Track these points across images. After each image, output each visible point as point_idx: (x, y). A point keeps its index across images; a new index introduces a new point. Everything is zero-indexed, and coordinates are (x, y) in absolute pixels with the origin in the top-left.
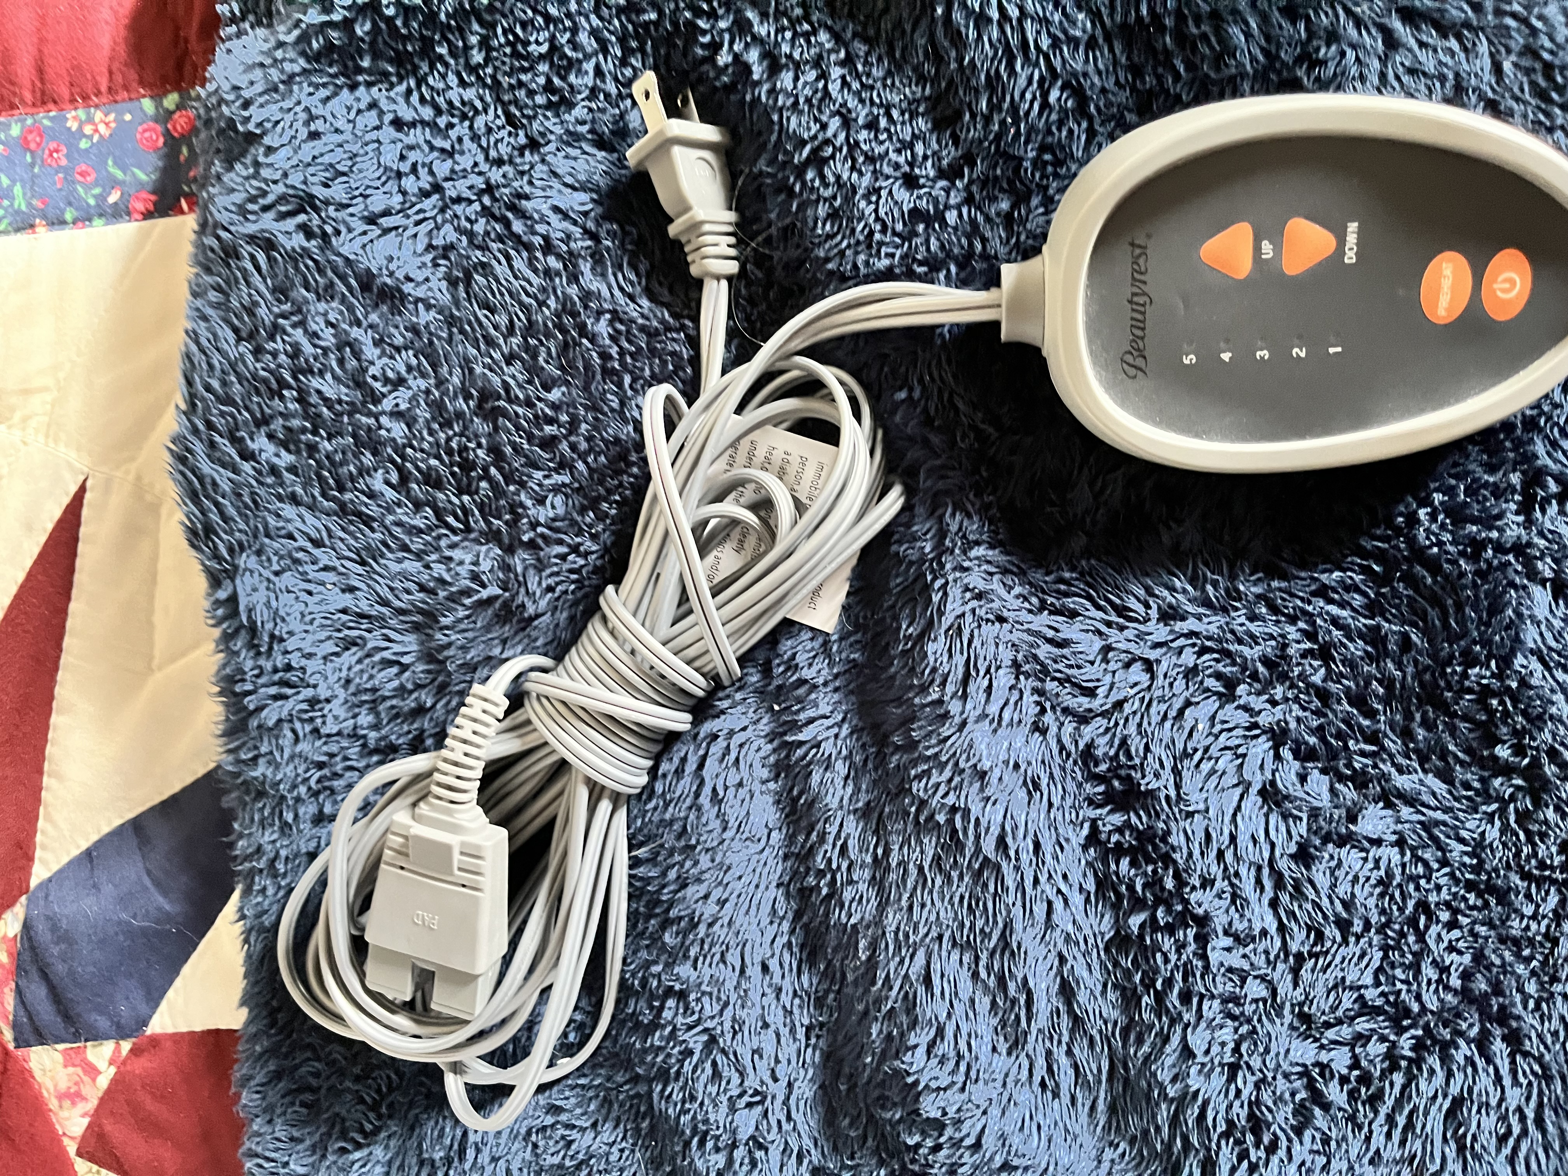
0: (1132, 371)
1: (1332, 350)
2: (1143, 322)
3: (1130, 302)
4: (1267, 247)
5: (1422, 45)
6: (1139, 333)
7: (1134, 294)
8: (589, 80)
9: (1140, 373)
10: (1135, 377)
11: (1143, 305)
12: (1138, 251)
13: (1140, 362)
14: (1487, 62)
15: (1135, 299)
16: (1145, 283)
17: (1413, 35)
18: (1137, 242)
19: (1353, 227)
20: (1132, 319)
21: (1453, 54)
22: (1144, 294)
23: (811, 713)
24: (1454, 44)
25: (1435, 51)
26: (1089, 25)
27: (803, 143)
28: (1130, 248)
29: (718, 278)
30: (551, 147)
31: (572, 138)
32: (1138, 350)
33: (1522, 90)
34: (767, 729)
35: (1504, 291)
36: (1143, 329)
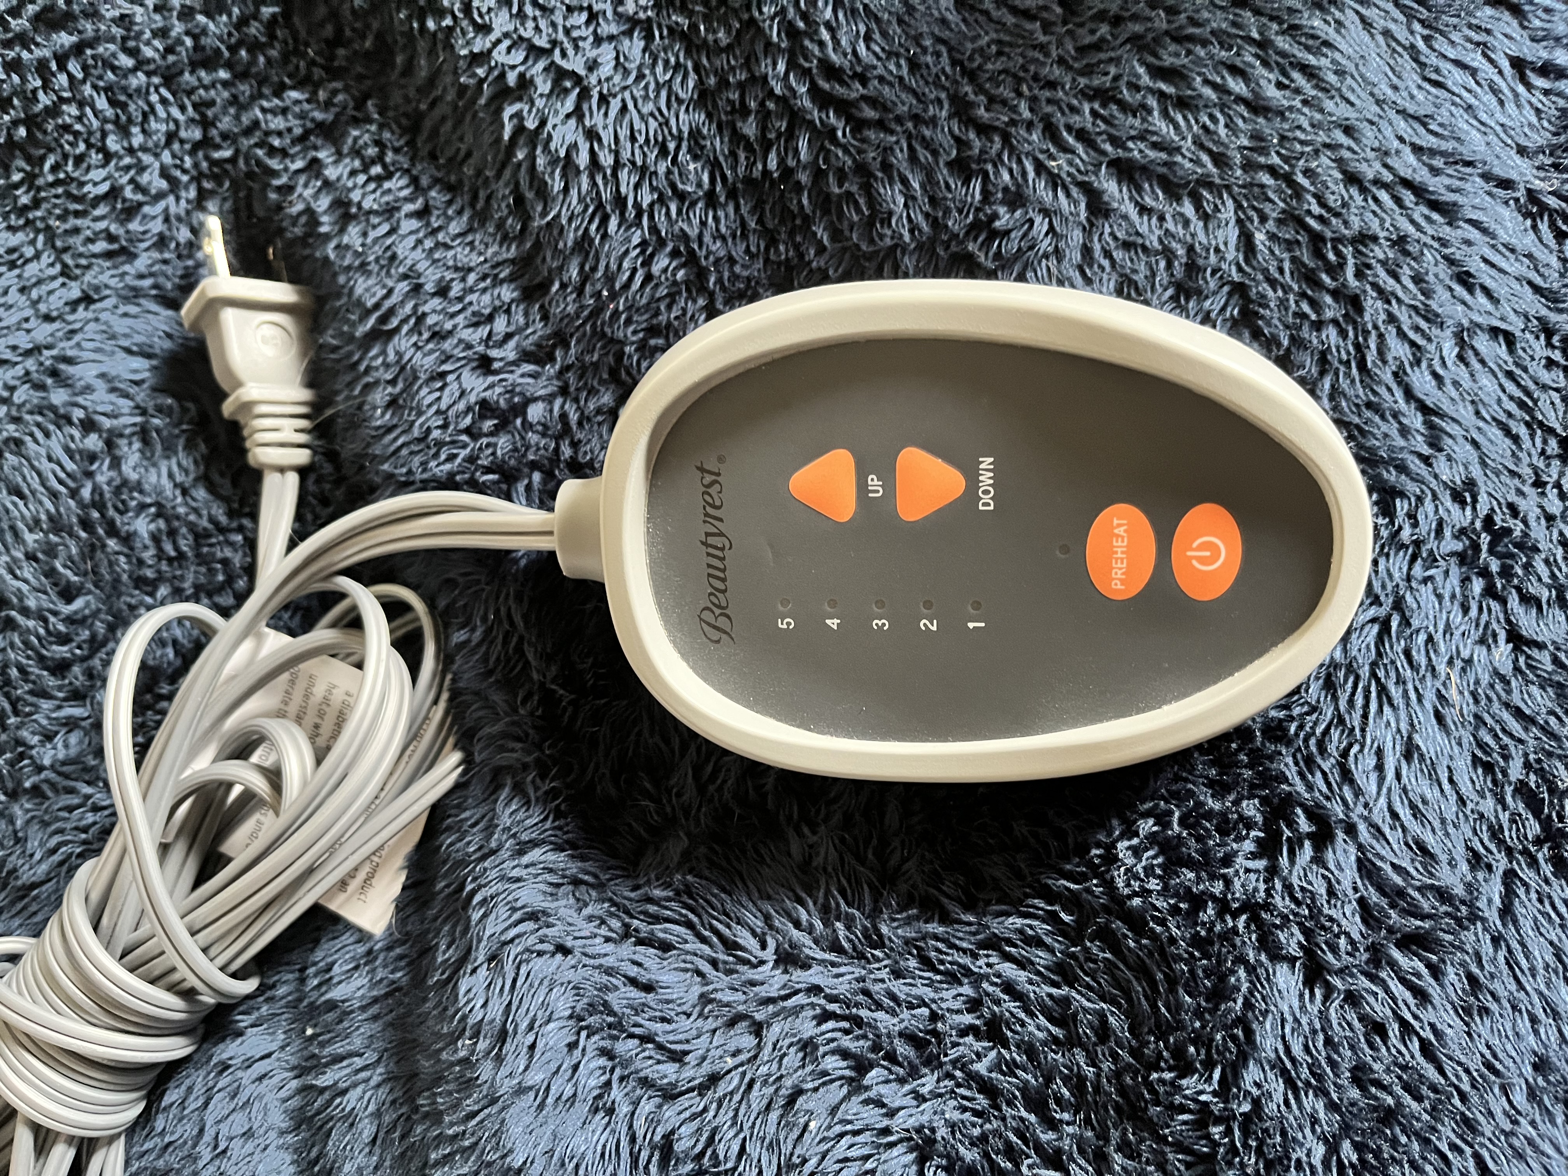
0: (715, 635)
1: (971, 625)
2: (723, 570)
3: (704, 544)
4: (874, 482)
5: (1143, 210)
6: (719, 585)
7: (707, 534)
8: (157, 226)
9: (724, 636)
10: (718, 642)
11: (722, 549)
12: (708, 479)
13: (722, 622)
14: (1233, 233)
15: (711, 540)
16: (721, 520)
17: (1131, 198)
18: (706, 467)
19: (987, 462)
20: (709, 566)
21: (1186, 223)
22: (721, 534)
23: (338, 1048)
24: (1188, 209)
25: (1162, 219)
26: (706, 178)
27: (368, 312)
28: (699, 473)
29: (282, 470)
30: (108, 303)
31: (134, 295)
32: (719, 607)
33: (1281, 271)
34: (294, 1061)
35: (1202, 560)
36: (723, 580)
